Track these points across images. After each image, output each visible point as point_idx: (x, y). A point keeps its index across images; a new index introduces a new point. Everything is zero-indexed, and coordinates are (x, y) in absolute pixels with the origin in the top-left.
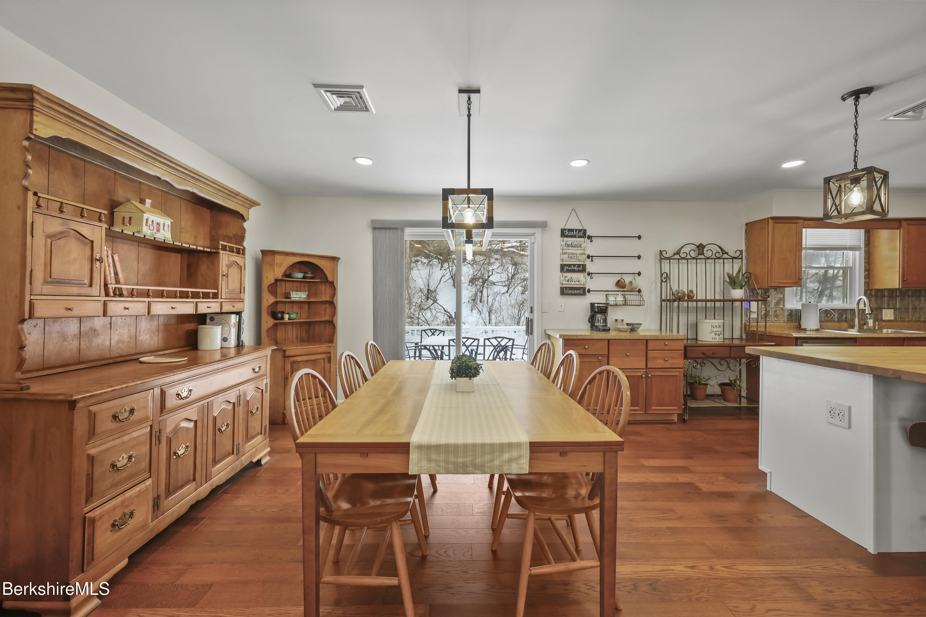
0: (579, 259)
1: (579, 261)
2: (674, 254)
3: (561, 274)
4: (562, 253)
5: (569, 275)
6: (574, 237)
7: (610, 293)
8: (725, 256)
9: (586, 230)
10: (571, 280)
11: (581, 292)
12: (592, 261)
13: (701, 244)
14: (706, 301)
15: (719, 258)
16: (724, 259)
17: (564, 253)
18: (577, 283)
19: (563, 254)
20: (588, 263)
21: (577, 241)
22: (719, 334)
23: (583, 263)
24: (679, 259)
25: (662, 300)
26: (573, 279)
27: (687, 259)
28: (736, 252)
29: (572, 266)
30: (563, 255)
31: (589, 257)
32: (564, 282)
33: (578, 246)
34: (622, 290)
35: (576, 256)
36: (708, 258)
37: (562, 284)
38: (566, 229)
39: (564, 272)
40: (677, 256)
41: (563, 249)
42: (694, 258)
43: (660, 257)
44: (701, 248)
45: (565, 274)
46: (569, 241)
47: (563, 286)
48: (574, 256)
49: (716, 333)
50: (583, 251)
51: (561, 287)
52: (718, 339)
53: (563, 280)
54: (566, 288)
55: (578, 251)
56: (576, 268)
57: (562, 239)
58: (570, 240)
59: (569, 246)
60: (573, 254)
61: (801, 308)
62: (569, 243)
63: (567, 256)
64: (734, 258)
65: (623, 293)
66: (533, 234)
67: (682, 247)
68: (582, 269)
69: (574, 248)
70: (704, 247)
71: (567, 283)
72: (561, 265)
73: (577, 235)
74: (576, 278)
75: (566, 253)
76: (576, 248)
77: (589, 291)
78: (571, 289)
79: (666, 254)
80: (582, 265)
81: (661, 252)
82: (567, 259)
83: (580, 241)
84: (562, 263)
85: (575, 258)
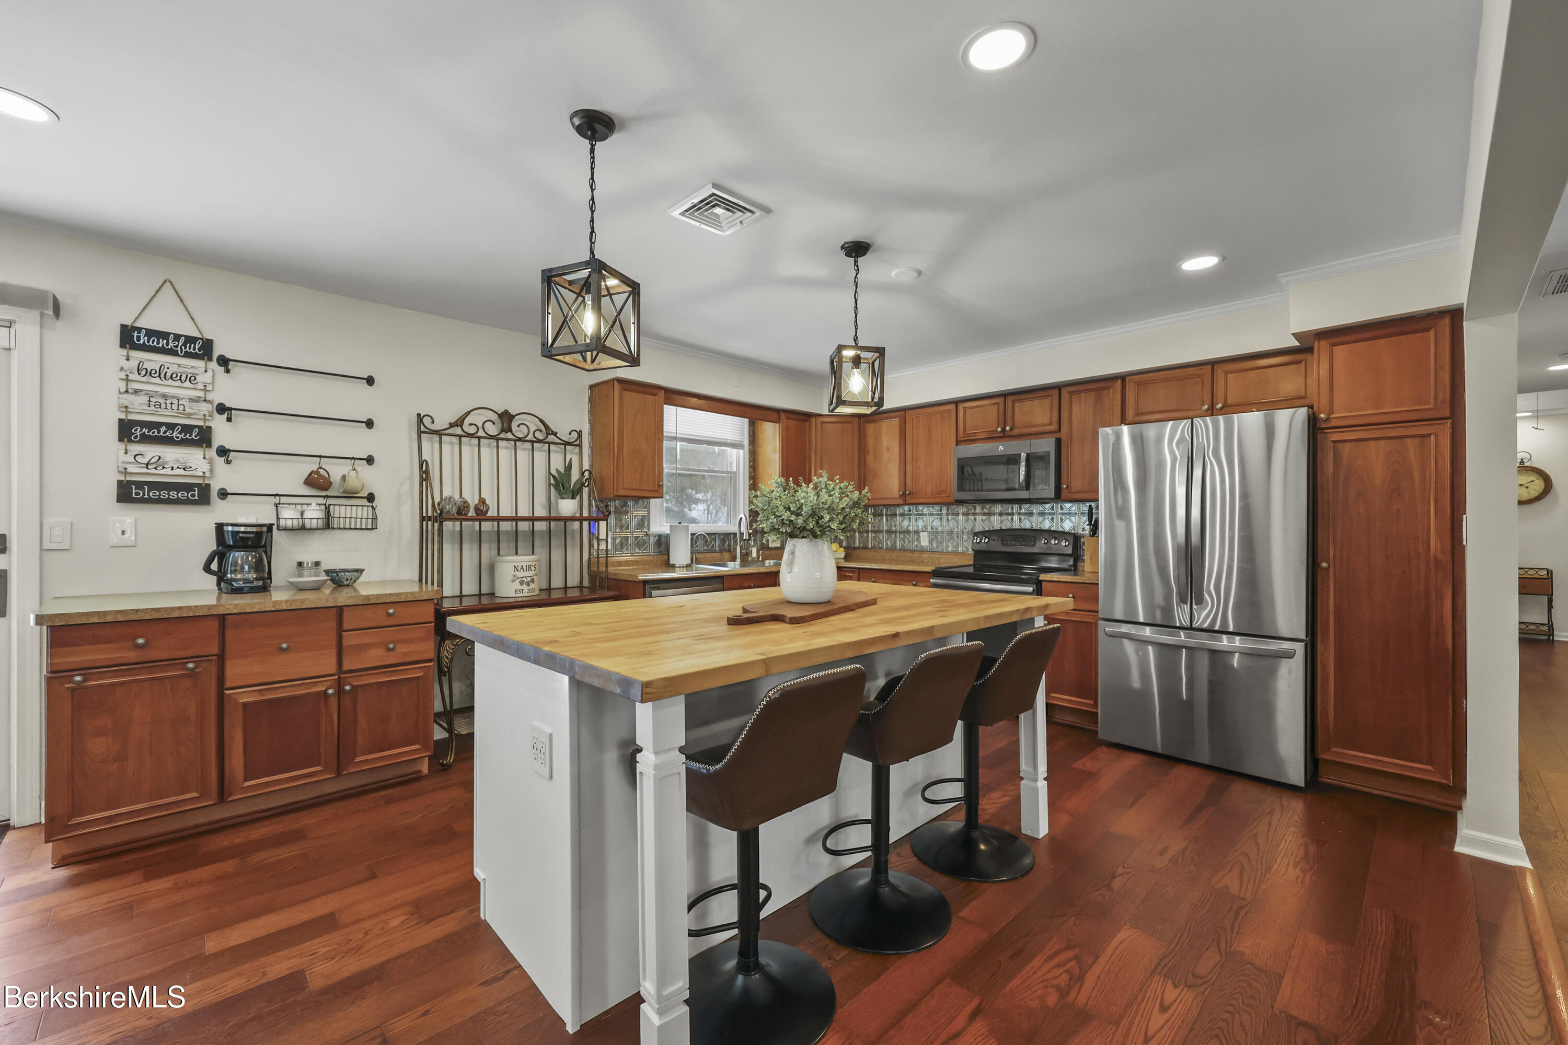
0: (188, 410)
1: (189, 416)
2: (452, 425)
3: (121, 446)
4: (123, 390)
5: (151, 451)
6: (172, 352)
7: (284, 500)
8: (551, 438)
9: (211, 341)
10: (160, 462)
11: (193, 495)
12: (229, 419)
13: (506, 412)
14: (516, 519)
15: (539, 441)
16: (549, 443)
17: (130, 391)
18: (181, 472)
19: (127, 392)
20: (218, 423)
21: (179, 366)
22: (528, 582)
23: (201, 423)
24: (460, 436)
25: (423, 519)
26: (166, 463)
27: (479, 438)
28: (570, 434)
29: (163, 429)
30: (126, 396)
31: (222, 409)
32: (135, 469)
33: (183, 378)
34: (324, 493)
35: (175, 401)
36: (520, 439)
37: (125, 472)
38: (139, 330)
39: (130, 441)
40: (458, 431)
41: (127, 380)
42: (491, 437)
43: (419, 428)
44: (506, 418)
45: (135, 448)
46: (147, 360)
47: (128, 478)
48: (168, 402)
49: (523, 581)
50: (201, 394)
51: (120, 482)
52: (526, 591)
53: (129, 463)
54: (142, 483)
55: (185, 392)
56: (176, 434)
57: (124, 352)
58: (154, 361)
59: (149, 373)
60: (165, 396)
61: (669, 532)
62: (149, 366)
63: (143, 399)
64: (567, 443)
65: (321, 501)
66: (8, 325)
67: (468, 413)
68: (196, 438)
69: (170, 382)
70: (513, 417)
71: (145, 470)
72: (122, 420)
73: (179, 348)
74: (177, 460)
75: (141, 391)
76: (178, 383)
77: (223, 494)
78: (153, 486)
79: (433, 422)
80: (200, 427)
81: (420, 418)
82: (146, 407)
83: (192, 367)
84: (123, 416)
85: (175, 407)
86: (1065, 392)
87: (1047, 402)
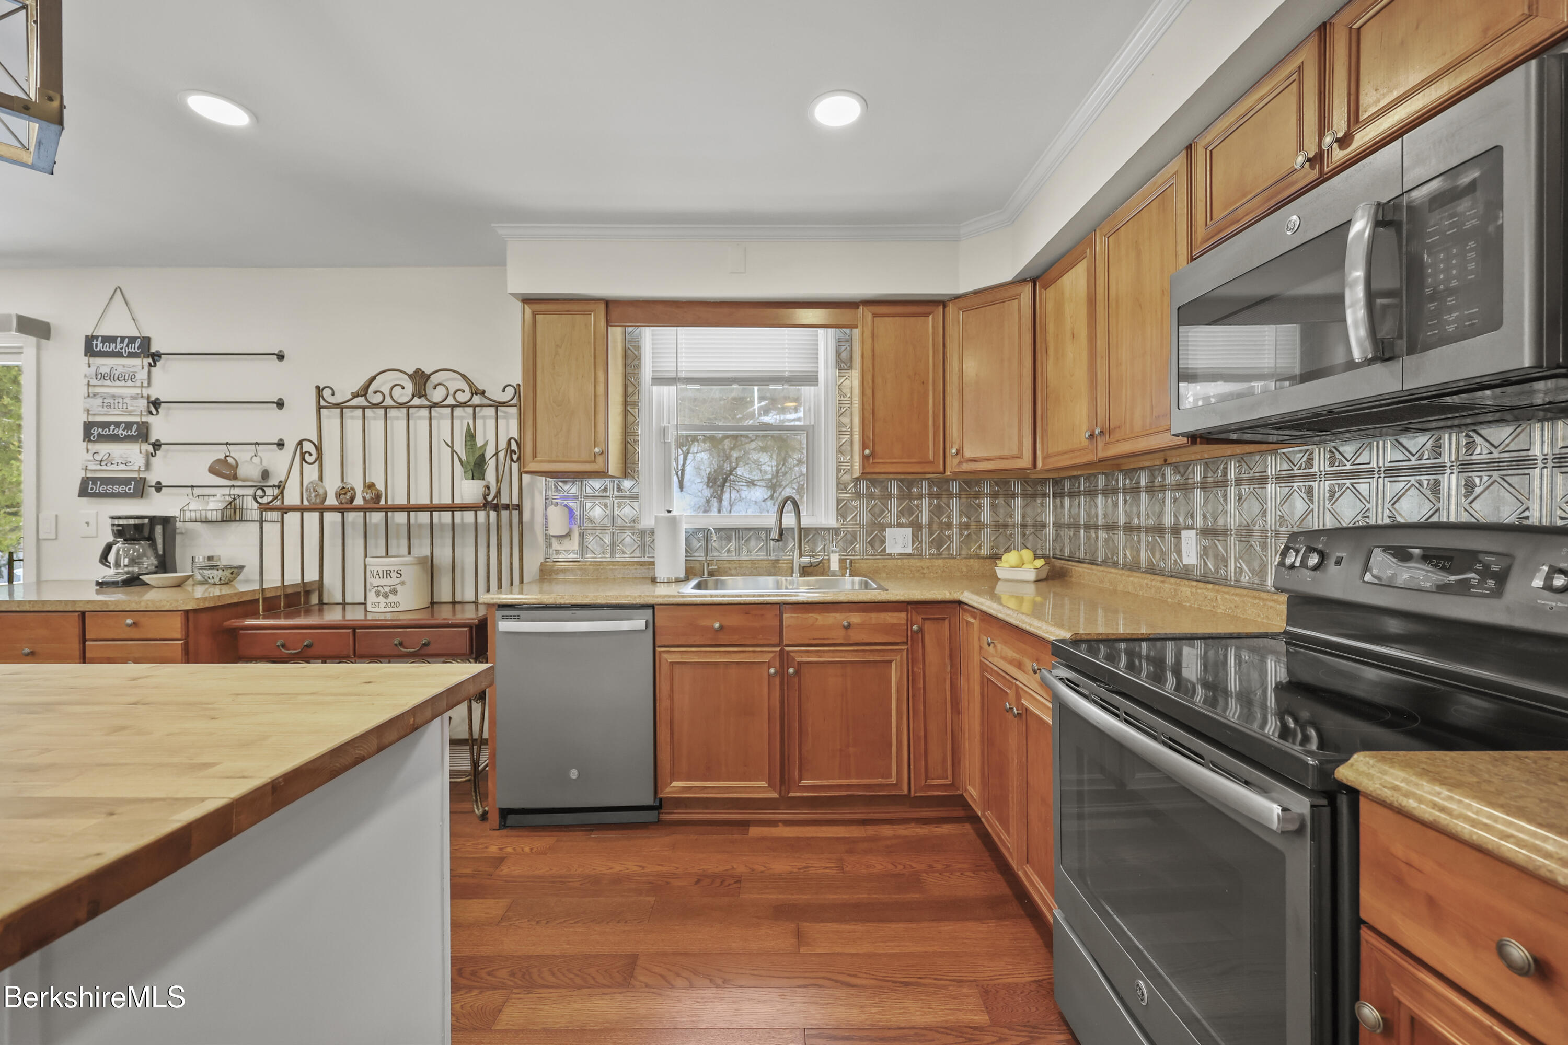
0: (130, 408)
1: (130, 414)
2: (355, 395)
3: (84, 446)
4: (87, 395)
5: (104, 448)
6: (118, 355)
7: (193, 491)
8: (478, 399)
9: (149, 339)
10: (109, 460)
11: (130, 489)
12: (164, 413)
13: (421, 371)
14: (431, 508)
15: (463, 405)
16: (475, 407)
17: (91, 395)
18: (123, 467)
19: (89, 396)
20: (154, 418)
21: (124, 366)
22: (386, 593)
23: (141, 419)
24: (364, 408)
26: (113, 459)
27: (386, 408)
28: (504, 391)
29: (112, 427)
30: (90, 399)
31: (157, 403)
32: (91, 466)
33: (126, 378)
34: (230, 483)
35: (120, 400)
36: (435, 405)
37: (86, 470)
38: (97, 337)
39: (91, 441)
40: (360, 401)
41: (89, 386)
42: (401, 405)
43: (319, 402)
44: (420, 379)
45: (94, 447)
46: (104, 365)
47: (88, 475)
48: (116, 402)
50: (138, 391)
51: (82, 478)
53: (90, 460)
54: (95, 480)
55: (127, 390)
56: (121, 432)
57: (87, 360)
58: (106, 364)
59: (103, 377)
60: (114, 397)
62: (104, 370)
63: (99, 401)
64: (497, 405)
67: (374, 378)
68: (140, 433)
69: (117, 383)
70: (429, 376)
71: (99, 467)
72: (85, 423)
73: (123, 350)
74: (121, 456)
75: (98, 393)
76: (123, 383)
77: (159, 487)
78: (107, 481)
79: (333, 395)
80: (137, 423)
81: (319, 391)
82: (100, 409)
83: (133, 366)
84: (87, 419)
85: (120, 406)
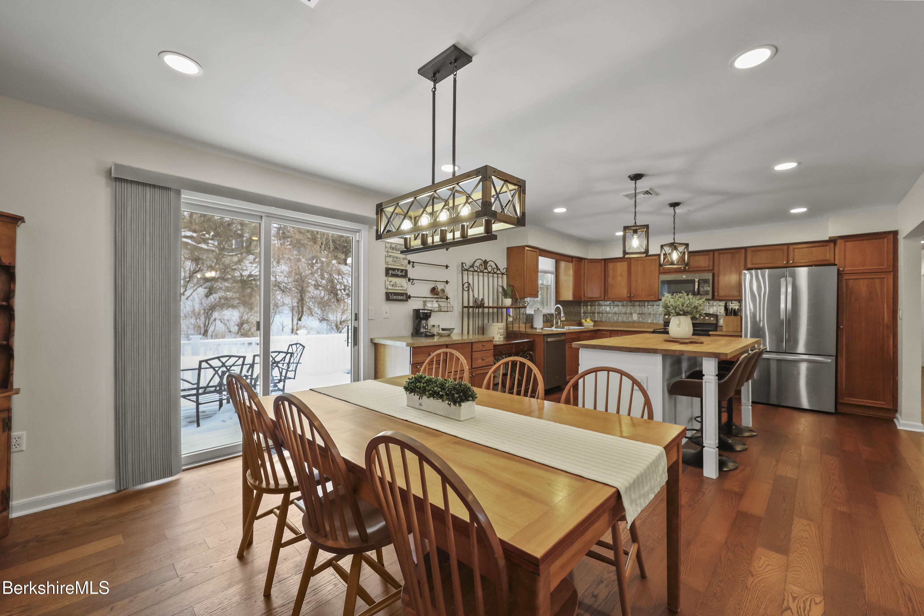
0: (402, 263)
2: (471, 267)
3: (386, 278)
5: (394, 280)
7: (427, 299)
8: (498, 272)
10: (395, 285)
11: (404, 298)
12: (413, 267)
13: (486, 260)
15: (495, 273)
16: (498, 274)
17: (389, 256)
18: (400, 288)
19: (387, 257)
20: (409, 268)
23: (405, 268)
24: (473, 271)
25: (464, 307)
26: (397, 285)
27: (478, 272)
28: (503, 269)
29: (396, 271)
31: (410, 262)
32: (390, 287)
34: (437, 296)
35: (399, 260)
36: (489, 272)
37: (388, 289)
39: (388, 276)
40: (472, 269)
41: (388, 252)
42: (482, 272)
43: (462, 269)
44: (485, 262)
45: (390, 279)
47: (388, 291)
48: (397, 260)
51: (386, 293)
53: (388, 285)
54: (391, 293)
55: (402, 256)
56: (399, 273)
59: (393, 249)
60: (397, 258)
61: (533, 313)
62: (393, 246)
63: (391, 259)
64: (502, 274)
65: (437, 300)
66: (359, 231)
67: (475, 261)
68: (404, 274)
69: (398, 252)
70: (488, 262)
71: (392, 288)
72: (386, 268)
74: (400, 284)
75: (391, 256)
77: (411, 297)
78: (396, 294)
79: (466, 266)
80: (405, 270)
81: (462, 263)
82: (392, 262)
84: (386, 266)
85: (399, 262)
86: (716, 253)
87: (707, 257)
